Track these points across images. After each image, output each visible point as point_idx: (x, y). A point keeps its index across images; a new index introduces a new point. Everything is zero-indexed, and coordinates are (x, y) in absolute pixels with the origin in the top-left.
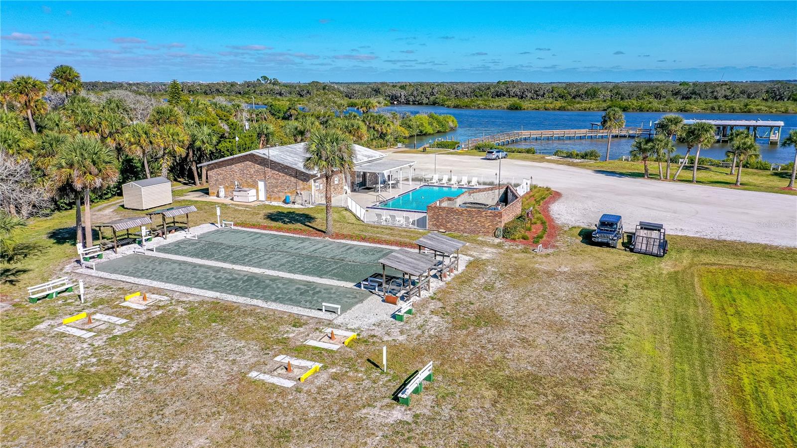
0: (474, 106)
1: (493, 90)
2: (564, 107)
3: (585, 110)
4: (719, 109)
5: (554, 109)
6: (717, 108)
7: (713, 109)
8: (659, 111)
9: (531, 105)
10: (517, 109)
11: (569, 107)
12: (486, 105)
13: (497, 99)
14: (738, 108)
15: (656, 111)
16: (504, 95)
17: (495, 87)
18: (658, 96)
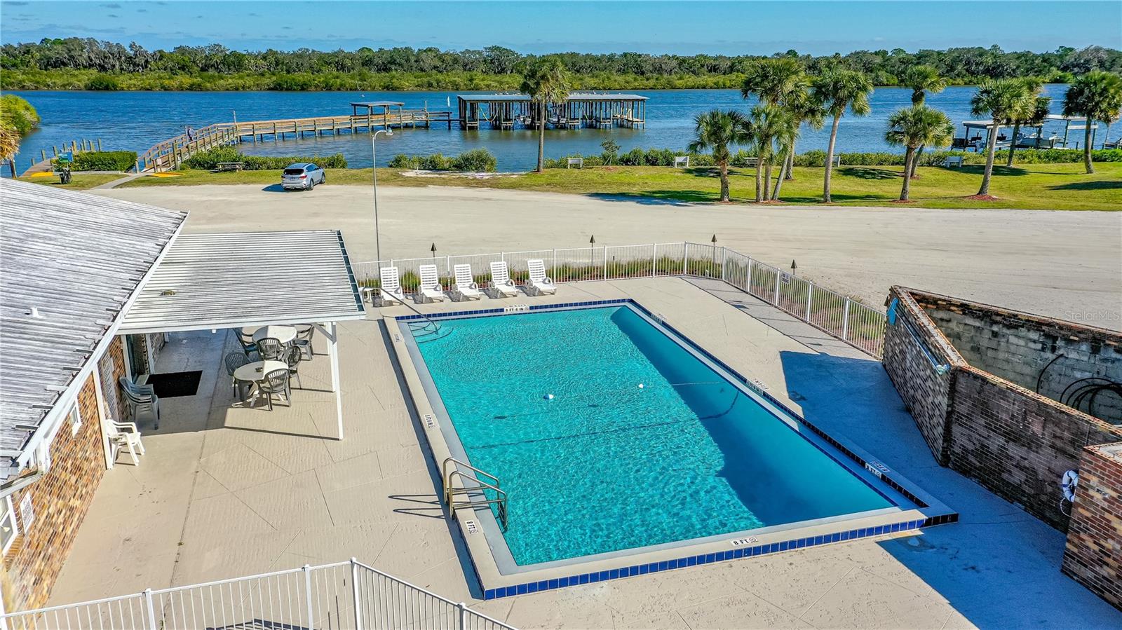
0: (12, 84)
1: (38, 55)
2: (199, 85)
3: (237, 89)
4: (438, 86)
5: (181, 89)
6: (435, 84)
7: (430, 85)
8: (356, 89)
9: (132, 82)
10: (107, 88)
11: (208, 85)
12: (38, 83)
13: (53, 71)
14: (462, 84)
15: (351, 90)
16: (65, 64)
17: (40, 49)
18: (341, 67)
